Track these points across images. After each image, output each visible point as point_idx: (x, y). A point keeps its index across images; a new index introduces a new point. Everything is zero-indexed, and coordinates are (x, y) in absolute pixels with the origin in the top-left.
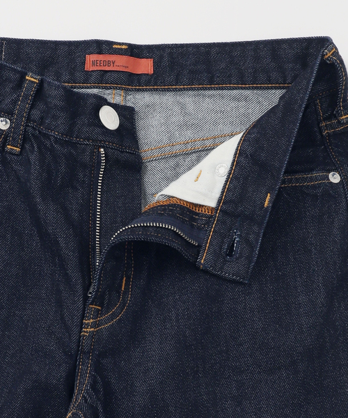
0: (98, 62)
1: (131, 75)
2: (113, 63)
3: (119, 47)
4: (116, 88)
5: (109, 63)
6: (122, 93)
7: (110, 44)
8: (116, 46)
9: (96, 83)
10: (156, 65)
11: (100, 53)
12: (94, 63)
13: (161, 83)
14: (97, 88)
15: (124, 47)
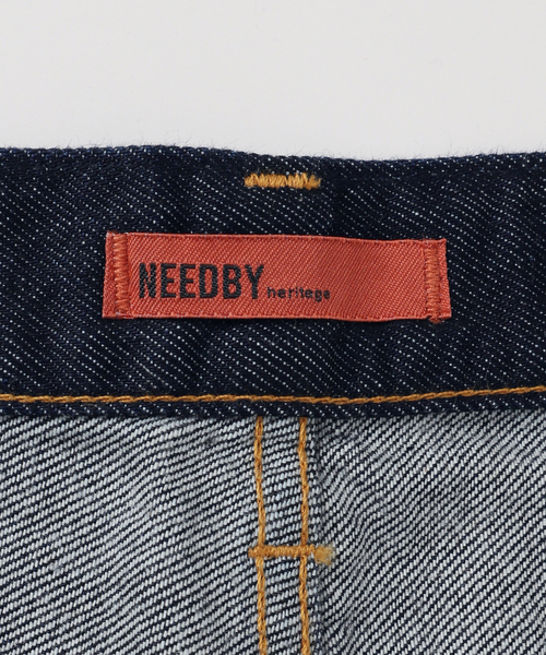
0: (172, 274)
1: (345, 333)
2: (254, 280)
3: (277, 181)
4: (273, 412)
5: (230, 280)
6: (302, 431)
7: (229, 166)
8: (264, 181)
9: (162, 390)
10: (464, 273)
11: (179, 223)
12: (150, 279)
13: (497, 368)
14: (170, 414)
15: (298, 181)
